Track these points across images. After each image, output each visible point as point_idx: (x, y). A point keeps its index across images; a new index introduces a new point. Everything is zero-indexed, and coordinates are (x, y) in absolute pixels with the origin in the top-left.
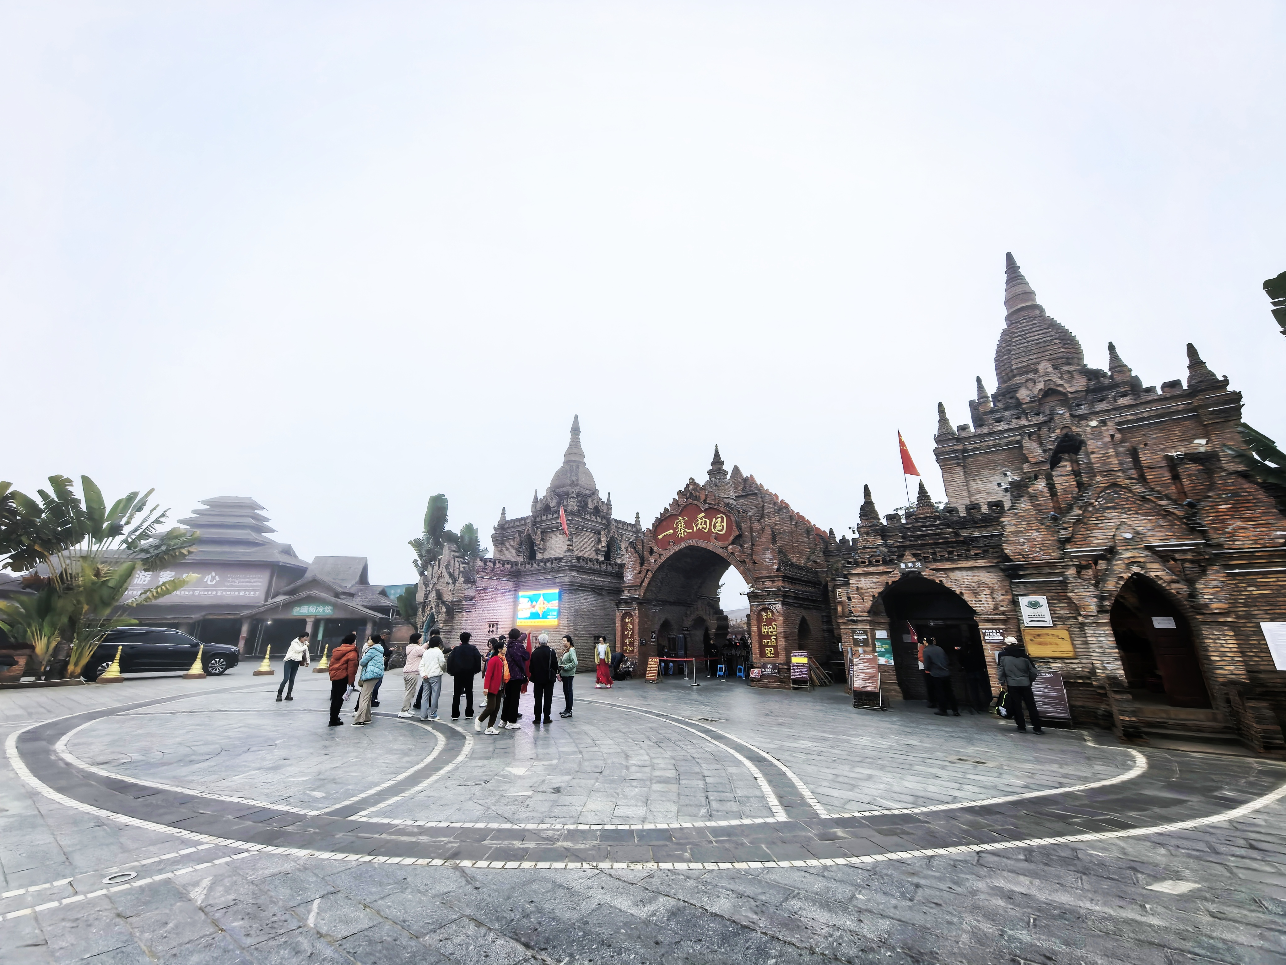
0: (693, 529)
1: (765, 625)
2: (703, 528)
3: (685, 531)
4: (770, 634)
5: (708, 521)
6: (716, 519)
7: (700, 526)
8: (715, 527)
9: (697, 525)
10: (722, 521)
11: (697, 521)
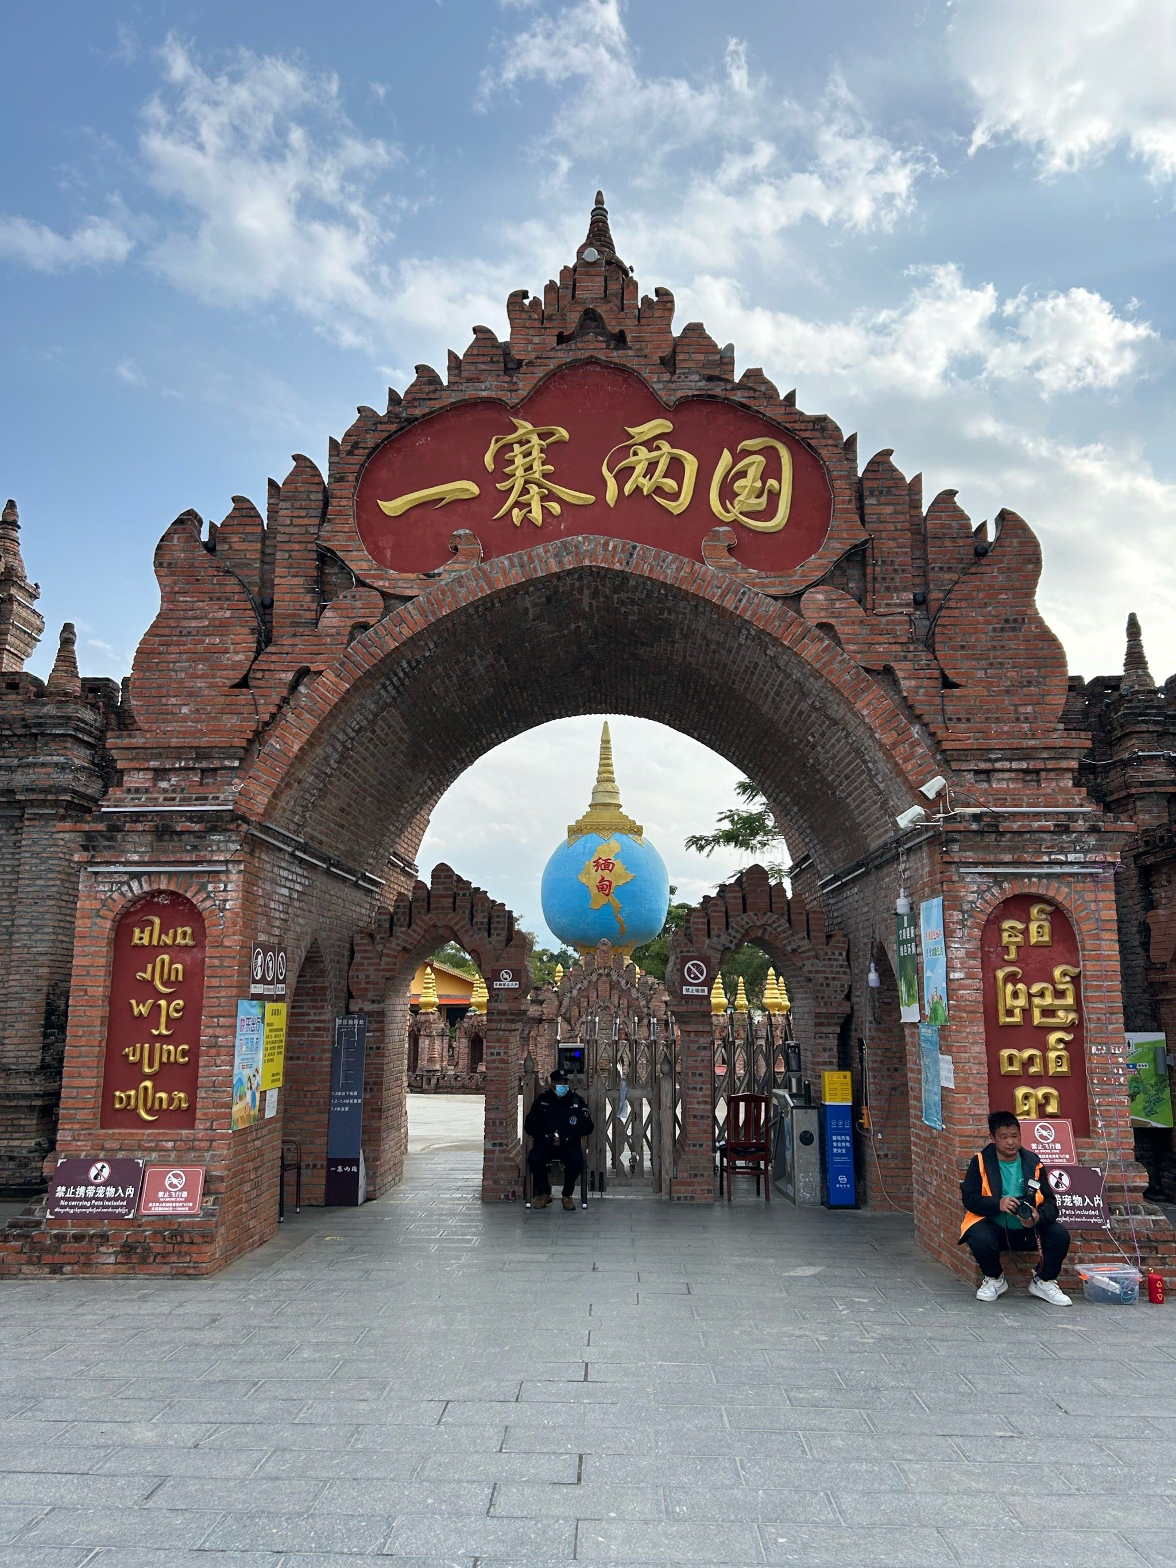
0: (599, 487)
1: (1011, 978)
2: (659, 490)
3: (550, 496)
4: (1037, 1019)
5: (691, 464)
6: (737, 458)
7: (638, 479)
8: (727, 494)
9: (623, 476)
10: (772, 470)
11: (624, 453)
